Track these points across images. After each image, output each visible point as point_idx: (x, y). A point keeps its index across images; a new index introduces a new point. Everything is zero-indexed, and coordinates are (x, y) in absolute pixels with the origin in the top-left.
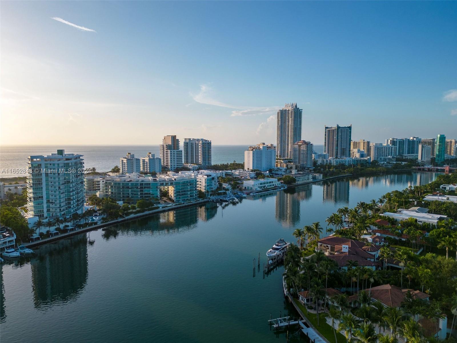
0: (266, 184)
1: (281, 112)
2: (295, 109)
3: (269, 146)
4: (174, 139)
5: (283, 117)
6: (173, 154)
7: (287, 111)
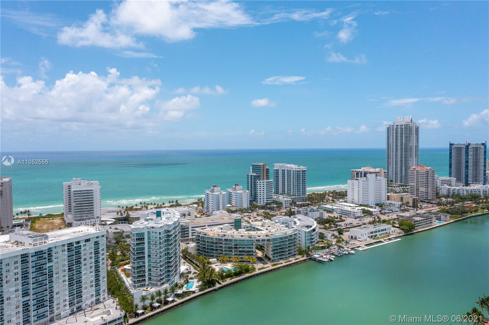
0: (378, 232)
1: (392, 127)
2: (410, 124)
3: (377, 171)
4: (263, 167)
5: (395, 133)
6: (262, 185)
7: (399, 126)
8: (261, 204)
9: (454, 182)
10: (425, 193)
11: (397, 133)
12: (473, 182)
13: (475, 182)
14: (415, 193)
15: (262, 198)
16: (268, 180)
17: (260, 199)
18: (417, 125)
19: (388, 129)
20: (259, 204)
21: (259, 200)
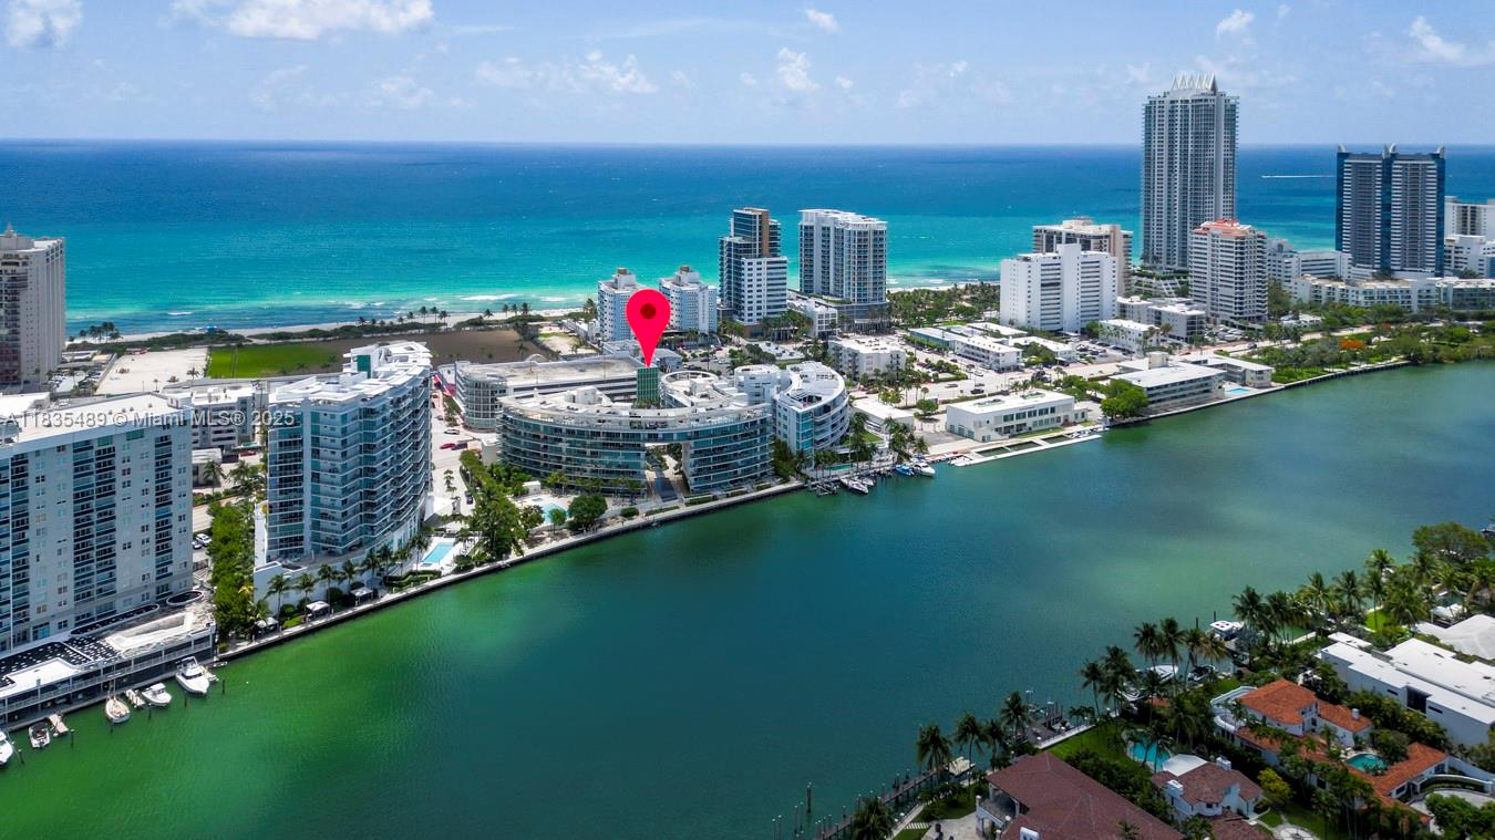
0: (1029, 416)
1: (1157, 105)
2: (1209, 98)
3: (1102, 233)
4: (760, 222)
5: (1166, 123)
6: (756, 272)
7: (1179, 104)
8: (750, 323)
9: (1347, 266)
10: (1233, 300)
11: (1172, 122)
12: (1405, 266)
13: (1411, 266)
14: (1209, 300)
15: (755, 305)
16: (775, 256)
17: (750, 309)
18: (1232, 101)
19: (1149, 110)
20: (746, 323)
21: (746, 312)
